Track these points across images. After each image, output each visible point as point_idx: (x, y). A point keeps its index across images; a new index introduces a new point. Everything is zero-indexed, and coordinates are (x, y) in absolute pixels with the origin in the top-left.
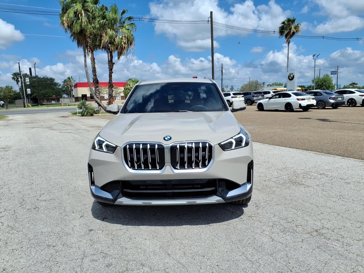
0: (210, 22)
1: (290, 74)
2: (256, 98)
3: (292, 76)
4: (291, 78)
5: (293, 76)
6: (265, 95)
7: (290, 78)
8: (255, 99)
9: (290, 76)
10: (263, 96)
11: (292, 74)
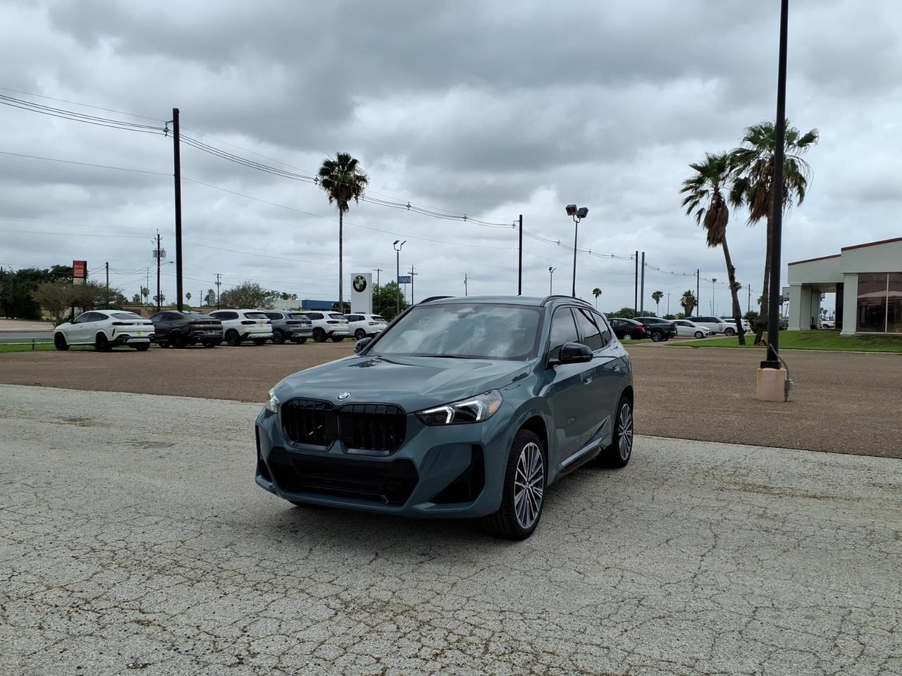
0: (171, 134)
1: (357, 278)
2: (294, 326)
3: (361, 282)
4: (360, 285)
5: (365, 282)
6: (313, 321)
7: (357, 286)
8: (292, 329)
9: (358, 283)
10: (310, 323)
11: (362, 278)
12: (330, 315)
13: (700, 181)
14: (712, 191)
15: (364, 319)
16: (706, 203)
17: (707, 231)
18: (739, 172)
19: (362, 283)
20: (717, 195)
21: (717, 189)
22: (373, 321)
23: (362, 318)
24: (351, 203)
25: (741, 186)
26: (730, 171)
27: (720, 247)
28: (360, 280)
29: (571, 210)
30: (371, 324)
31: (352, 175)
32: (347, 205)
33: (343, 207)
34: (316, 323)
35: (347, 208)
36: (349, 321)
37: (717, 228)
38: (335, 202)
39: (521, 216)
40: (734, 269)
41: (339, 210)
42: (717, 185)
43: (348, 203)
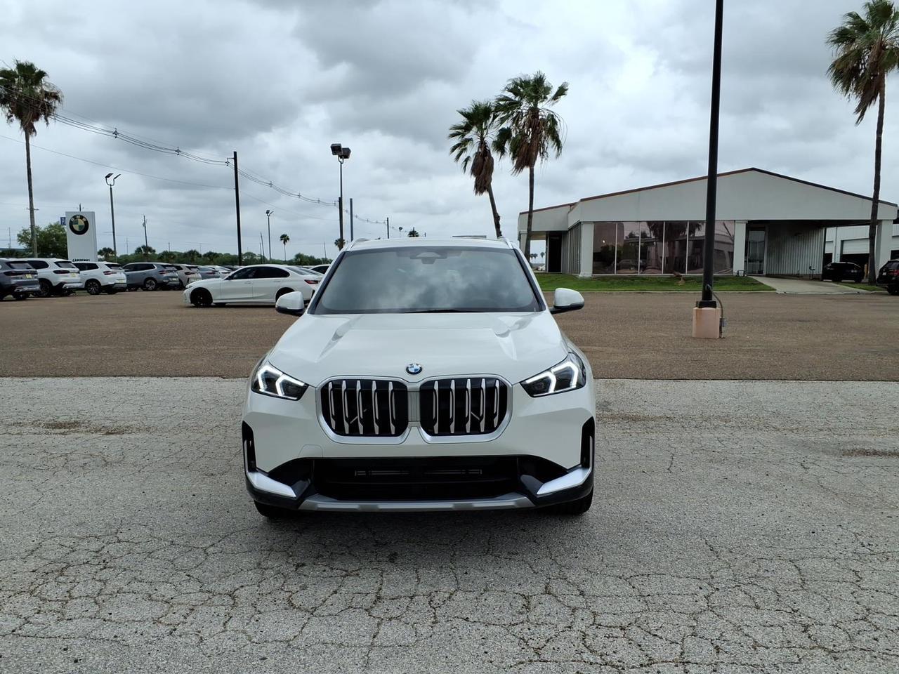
1: (75, 217)
2: (17, 278)
3: (81, 222)
4: (80, 227)
5: (86, 223)
6: (38, 271)
7: (76, 227)
8: (13, 282)
9: (76, 223)
10: (35, 273)
11: (82, 217)
12: (57, 263)
13: (467, 128)
14: (477, 140)
15: (97, 267)
16: (472, 151)
17: (474, 179)
18: (502, 120)
19: (83, 224)
20: (483, 143)
21: (482, 138)
22: (108, 269)
23: (94, 266)
24: (39, 125)
25: (505, 134)
26: (493, 119)
27: (486, 195)
28: (80, 220)
29: (336, 149)
30: (107, 273)
31: (38, 91)
32: (33, 127)
33: (29, 129)
34: (42, 273)
35: (35, 131)
36: (81, 270)
37: (484, 177)
38: (17, 123)
39: (235, 153)
40: (499, 217)
41: (24, 133)
42: (482, 134)
43: (36, 125)
